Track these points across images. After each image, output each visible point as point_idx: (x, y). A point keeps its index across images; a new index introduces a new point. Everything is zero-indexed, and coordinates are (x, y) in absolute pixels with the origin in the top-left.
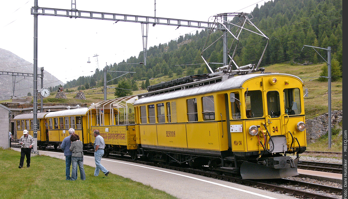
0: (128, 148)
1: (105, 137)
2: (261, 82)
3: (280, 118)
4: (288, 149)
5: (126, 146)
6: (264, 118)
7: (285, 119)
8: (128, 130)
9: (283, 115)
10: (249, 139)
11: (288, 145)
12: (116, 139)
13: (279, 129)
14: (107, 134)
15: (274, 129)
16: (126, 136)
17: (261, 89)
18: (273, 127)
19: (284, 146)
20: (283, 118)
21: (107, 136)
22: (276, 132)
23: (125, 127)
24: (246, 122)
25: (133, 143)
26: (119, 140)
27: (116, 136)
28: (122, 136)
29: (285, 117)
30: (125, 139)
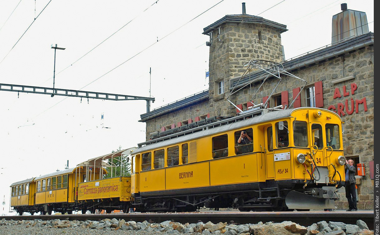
0: (121, 200)
1: (95, 192)
2: (307, 114)
3: (322, 150)
4: (330, 181)
5: (119, 198)
6: (309, 149)
7: (327, 152)
8: (122, 181)
9: (325, 148)
10: (296, 167)
11: (330, 178)
12: (107, 192)
13: (322, 161)
14: (97, 189)
15: (317, 160)
16: (120, 188)
17: (307, 121)
18: (317, 158)
19: (326, 178)
20: (325, 151)
21: (97, 190)
22: (319, 163)
23: (119, 178)
24: (294, 150)
25: (127, 194)
26: (111, 193)
27: (107, 189)
28: (115, 188)
29: (327, 150)
30: (118, 190)
